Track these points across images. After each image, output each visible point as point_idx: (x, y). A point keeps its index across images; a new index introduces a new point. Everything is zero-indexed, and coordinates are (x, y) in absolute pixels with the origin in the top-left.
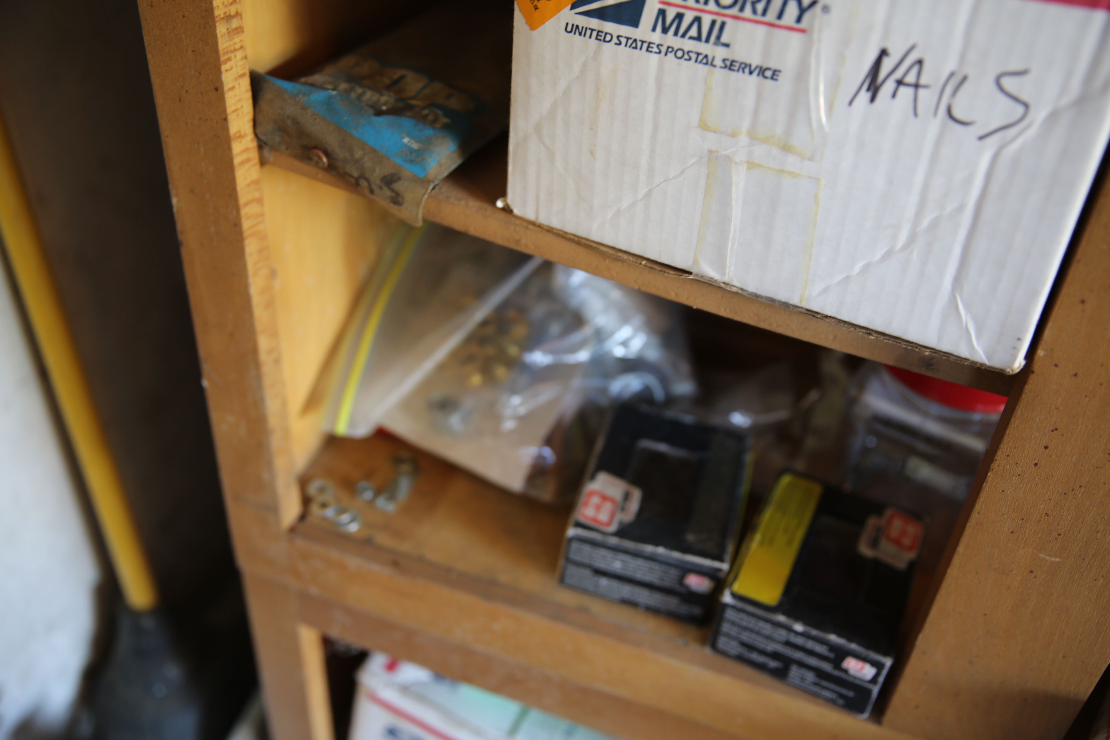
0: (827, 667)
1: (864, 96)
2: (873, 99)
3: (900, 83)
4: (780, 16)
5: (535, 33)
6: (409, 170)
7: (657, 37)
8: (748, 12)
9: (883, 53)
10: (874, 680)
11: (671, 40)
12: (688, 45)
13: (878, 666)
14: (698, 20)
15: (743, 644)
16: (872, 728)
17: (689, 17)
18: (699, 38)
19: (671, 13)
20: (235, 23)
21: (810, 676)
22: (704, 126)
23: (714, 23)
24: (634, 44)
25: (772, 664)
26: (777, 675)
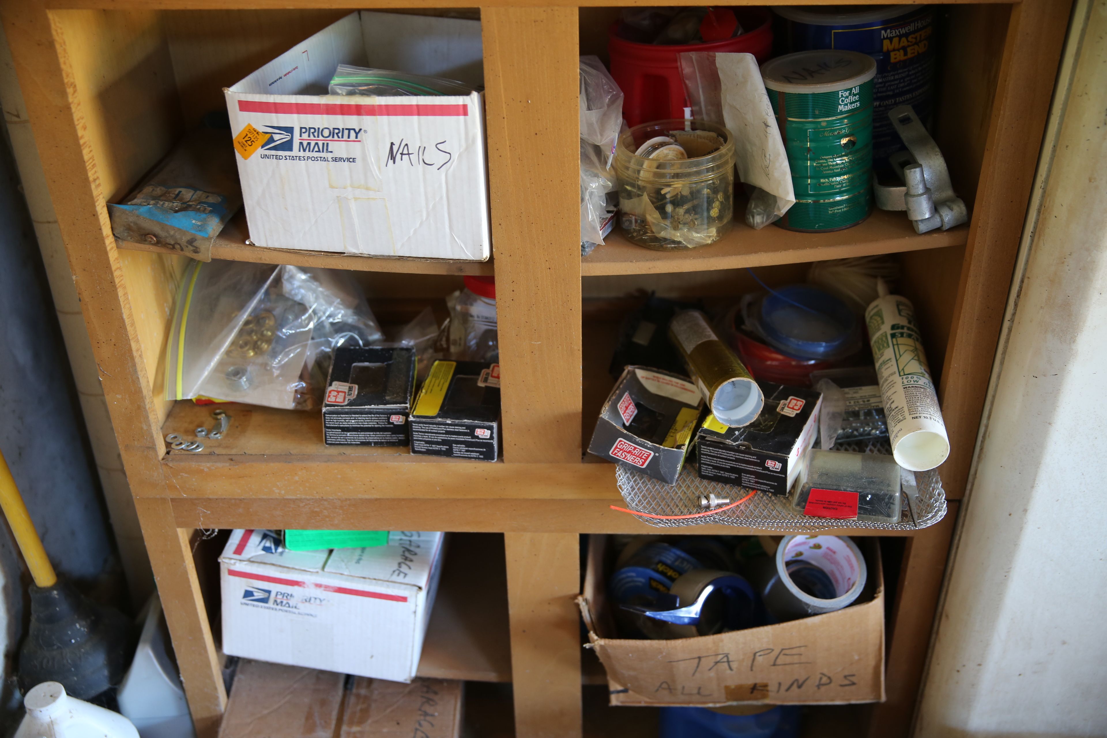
0: (468, 438)
1: (391, 162)
2: (394, 163)
3: (402, 154)
4: (349, 137)
5: (247, 161)
6: (199, 235)
7: (302, 154)
8: (336, 138)
9: (392, 144)
10: (492, 438)
11: (307, 154)
12: (316, 155)
13: (490, 428)
14: (317, 144)
15: (427, 442)
16: (500, 465)
17: (313, 143)
18: (319, 151)
19: (305, 143)
20: (97, 182)
21: (463, 447)
22: (332, 187)
23: (323, 144)
24: (293, 158)
25: (444, 448)
26: (449, 454)
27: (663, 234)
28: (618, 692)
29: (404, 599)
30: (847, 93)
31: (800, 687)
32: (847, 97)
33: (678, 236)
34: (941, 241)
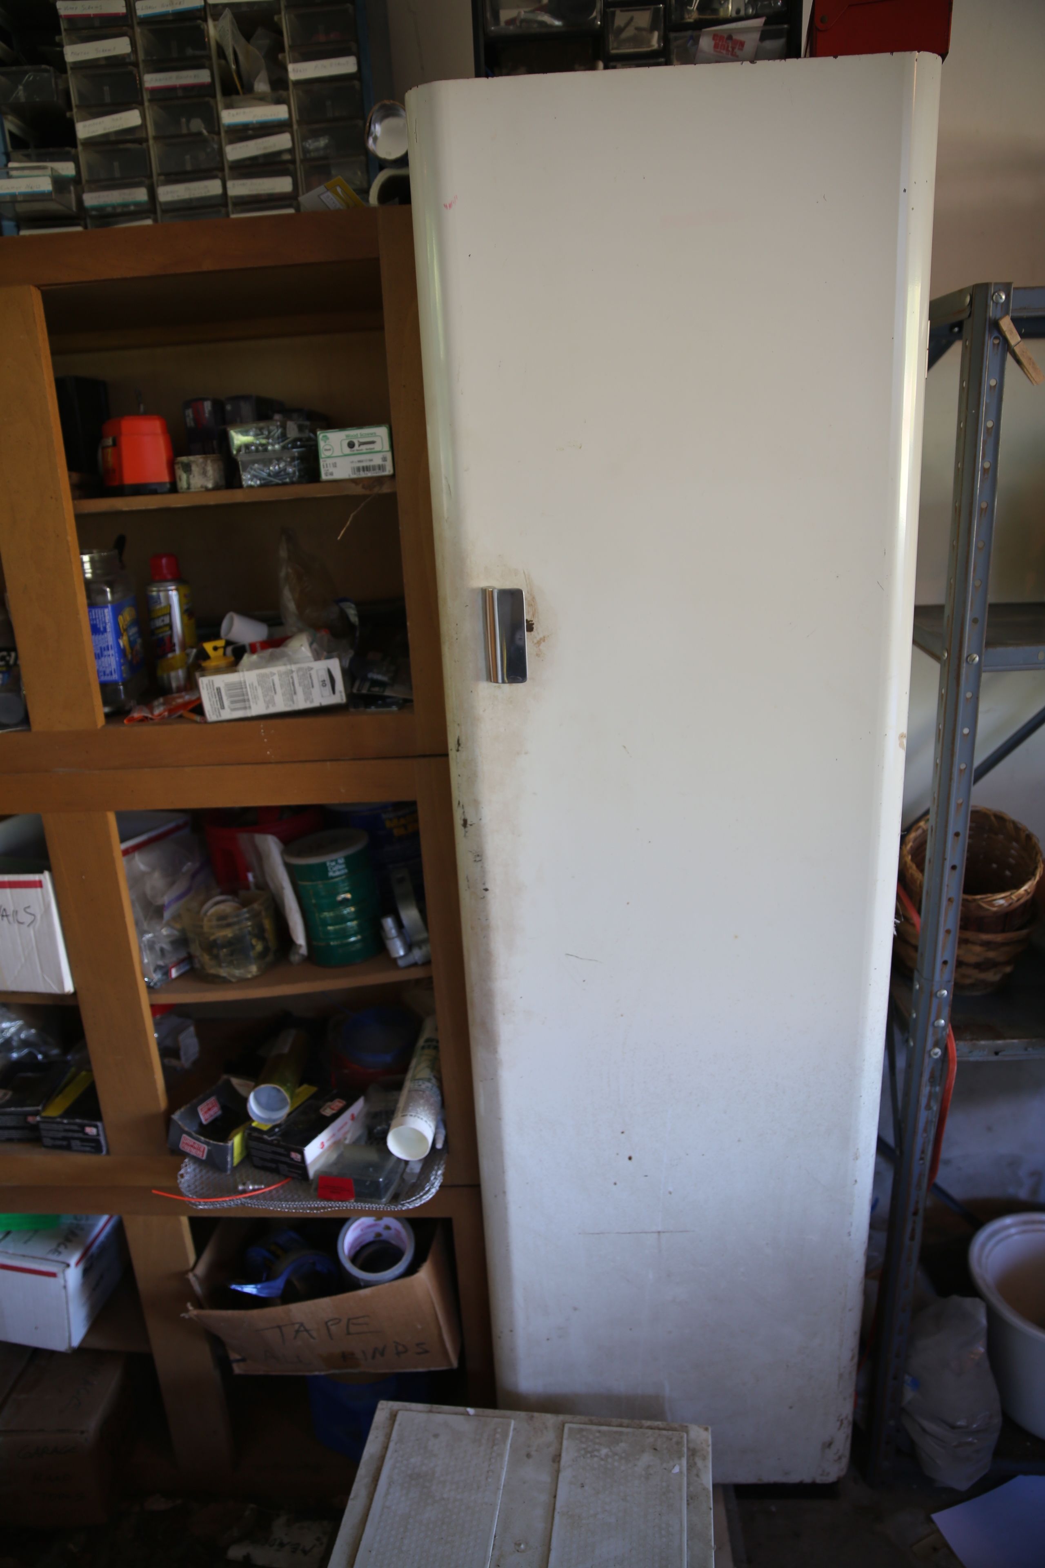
0: (80, 1135)
3: (2, 916)
10: (98, 1135)
13: (96, 1127)
15: (52, 1138)
16: (109, 1158)
21: (78, 1143)
25: (65, 1143)
26: (68, 1148)
27: (213, 971)
28: (238, 1361)
29: (53, 1275)
30: (333, 864)
31: (382, 1354)
32: (334, 866)
33: (223, 972)
34: (417, 973)
